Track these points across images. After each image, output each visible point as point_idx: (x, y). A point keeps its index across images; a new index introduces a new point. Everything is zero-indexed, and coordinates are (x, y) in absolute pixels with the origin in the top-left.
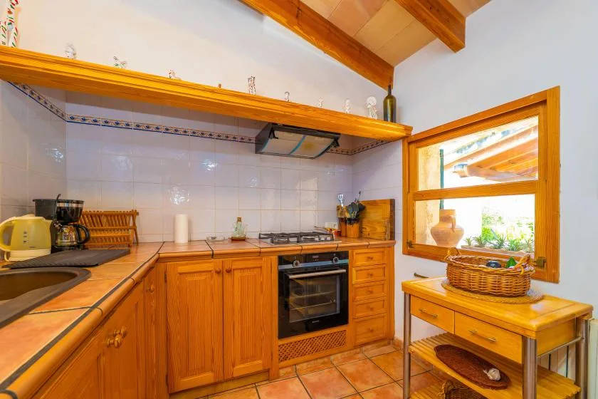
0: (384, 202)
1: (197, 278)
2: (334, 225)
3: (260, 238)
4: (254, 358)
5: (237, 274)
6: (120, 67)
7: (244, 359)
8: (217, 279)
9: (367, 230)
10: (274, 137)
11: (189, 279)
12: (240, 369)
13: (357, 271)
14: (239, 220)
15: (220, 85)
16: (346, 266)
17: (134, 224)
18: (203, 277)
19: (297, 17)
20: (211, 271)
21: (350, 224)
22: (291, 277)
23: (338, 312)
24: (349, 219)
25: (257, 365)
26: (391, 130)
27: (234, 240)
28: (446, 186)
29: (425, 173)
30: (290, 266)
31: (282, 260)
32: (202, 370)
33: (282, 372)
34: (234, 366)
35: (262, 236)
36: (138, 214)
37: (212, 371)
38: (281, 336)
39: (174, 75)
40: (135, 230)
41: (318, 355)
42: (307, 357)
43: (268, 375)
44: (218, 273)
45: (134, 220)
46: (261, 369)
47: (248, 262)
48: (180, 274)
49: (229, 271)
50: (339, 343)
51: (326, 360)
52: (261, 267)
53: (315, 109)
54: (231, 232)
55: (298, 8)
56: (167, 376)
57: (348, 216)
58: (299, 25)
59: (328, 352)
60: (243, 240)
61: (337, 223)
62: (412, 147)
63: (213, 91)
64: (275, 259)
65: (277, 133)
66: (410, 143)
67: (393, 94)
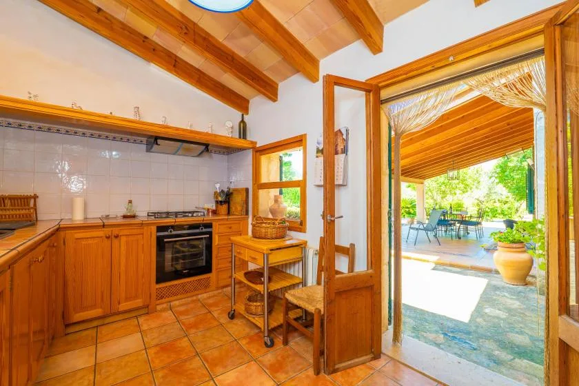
0: (242, 189)
1: (90, 241)
2: (212, 206)
3: (148, 215)
4: (136, 297)
5: (123, 239)
6: (33, 99)
7: (127, 299)
8: (107, 242)
9: (233, 209)
10: (157, 144)
11: (84, 242)
12: (124, 306)
13: (219, 236)
14: (130, 202)
15: (111, 113)
16: (210, 233)
17: (35, 205)
18: (96, 241)
19: (174, 66)
20: (101, 237)
21: (221, 205)
22: (165, 240)
23: (204, 264)
24: (221, 202)
25: (139, 302)
26: (242, 143)
27: (125, 217)
28: (284, 179)
29: (268, 171)
30: (166, 233)
31: (160, 229)
32: (94, 307)
33: (159, 308)
34: (119, 303)
35: (150, 214)
36: (38, 197)
37: (101, 307)
38: (158, 282)
39: (75, 106)
40: (36, 210)
41: (189, 294)
42: (179, 297)
43: (147, 310)
44: (108, 238)
45: (35, 201)
46: (141, 305)
47: (133, 230)
48: (77, 239)
49: (117, 237)
50: (206, 286)
51: (195, 298)
52: (143, 234)
53: (184, 130)
54: (124, 212)
55: (175, 60)
56: (63, 312)
57: (220, 199)
58: (175, 71)
59: (197, 292)
60: (134, 217)
61: (214, 205)
62: (258, 154)
63: (106, 117)
64: (154, 229)
65: (159, 141)
66: (257, 151)
67: (245, 120)
